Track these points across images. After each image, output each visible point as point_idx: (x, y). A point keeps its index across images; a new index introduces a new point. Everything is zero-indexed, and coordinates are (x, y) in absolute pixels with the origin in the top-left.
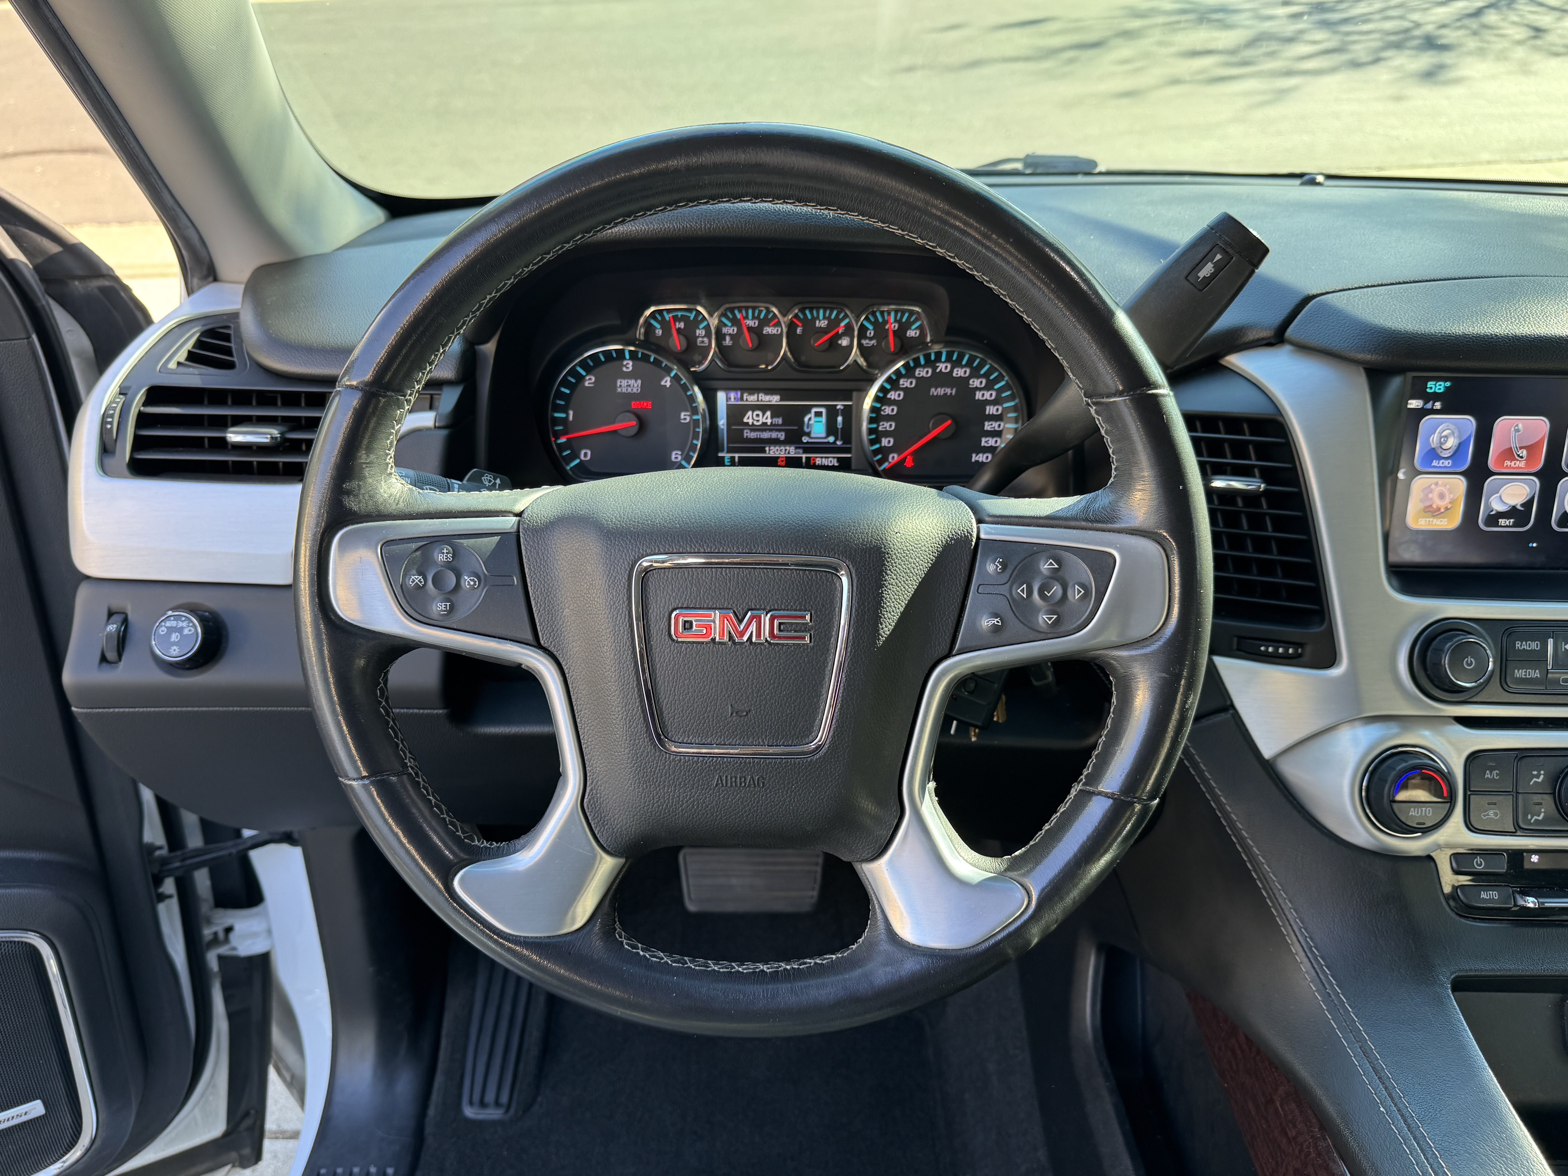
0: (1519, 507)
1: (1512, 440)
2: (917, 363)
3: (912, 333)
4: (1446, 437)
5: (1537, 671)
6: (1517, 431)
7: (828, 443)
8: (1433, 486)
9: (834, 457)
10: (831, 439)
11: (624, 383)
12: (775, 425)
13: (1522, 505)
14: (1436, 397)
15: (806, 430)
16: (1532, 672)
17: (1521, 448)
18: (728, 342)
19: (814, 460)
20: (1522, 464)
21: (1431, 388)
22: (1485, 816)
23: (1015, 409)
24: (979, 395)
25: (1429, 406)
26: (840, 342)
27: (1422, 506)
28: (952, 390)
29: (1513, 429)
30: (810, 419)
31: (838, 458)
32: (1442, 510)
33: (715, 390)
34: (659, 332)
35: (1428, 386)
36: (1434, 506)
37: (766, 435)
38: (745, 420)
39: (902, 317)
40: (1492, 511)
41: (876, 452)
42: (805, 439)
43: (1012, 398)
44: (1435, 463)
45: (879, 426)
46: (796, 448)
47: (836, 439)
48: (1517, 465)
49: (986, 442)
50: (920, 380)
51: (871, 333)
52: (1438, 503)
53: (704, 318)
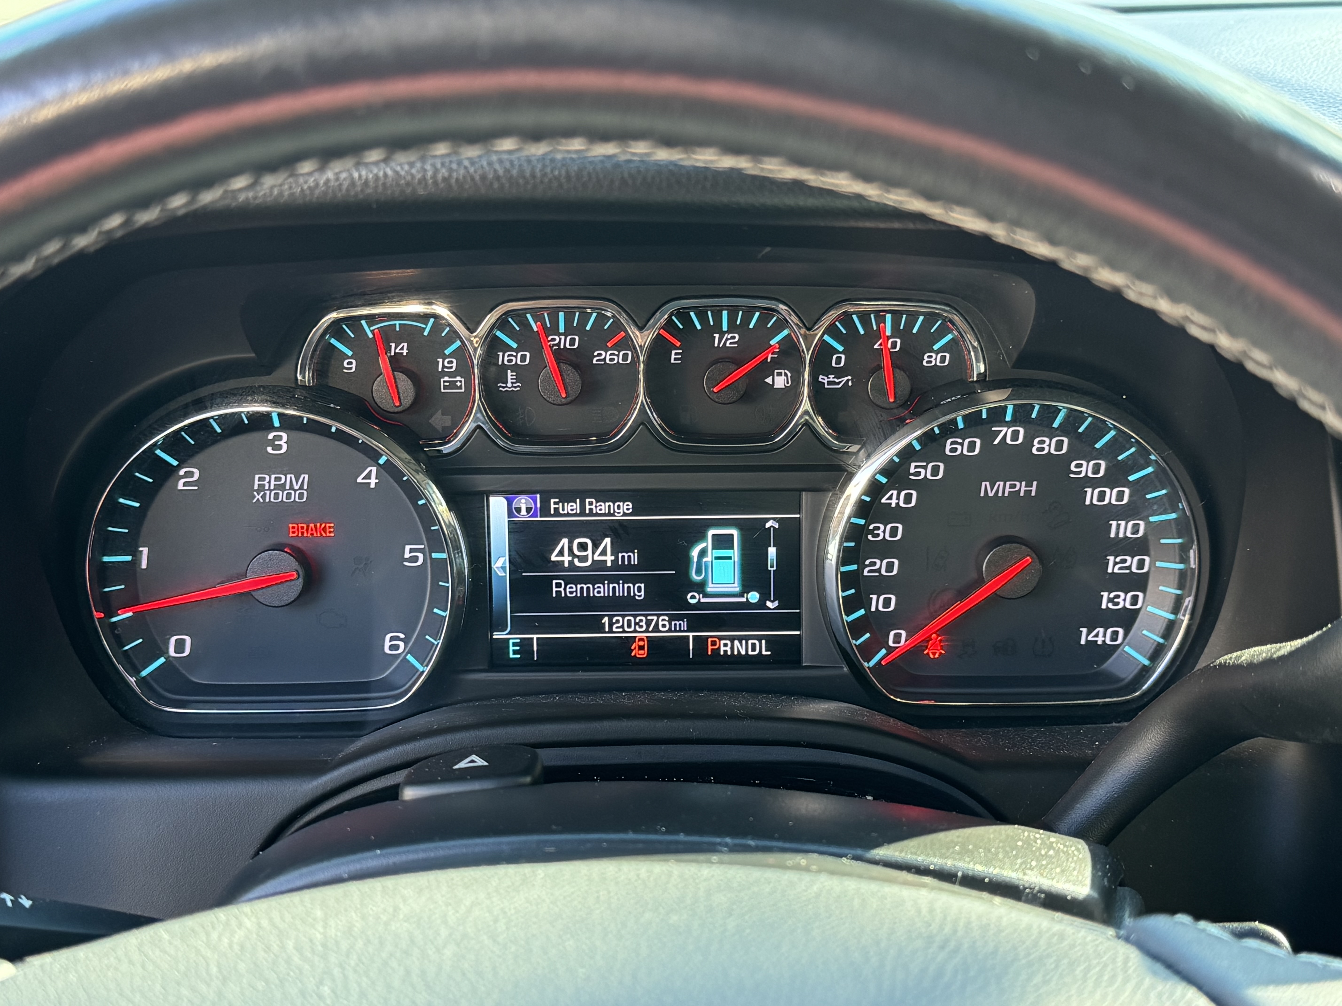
2: (949, 430)
3: (932, 359)
7: (748, 605)
9: (760, 638)
10: (754, 597)
11: (270, 481)
12: (623, 567)
15: (695, 577)
18: (511, 382)
19: (714, 643)
23: (1181, 527)
24: (1091, 496)
26: (769, 380)
28: (1029, 485)
30: (703, 553)
31: (769, 639)
33: (484, 495)
34: (350, 365)
37: (602, 590)
38: (554, 558)
39: (910, 324)
41: (857, 628)
42: (693, 598)
43: (1171, 503)
45: (862, 567)
46: (672, 618)
47: (765, 597)
49: (1110, 600)
50: (953, 463)
51: (840, 359)
53: (454, 334)
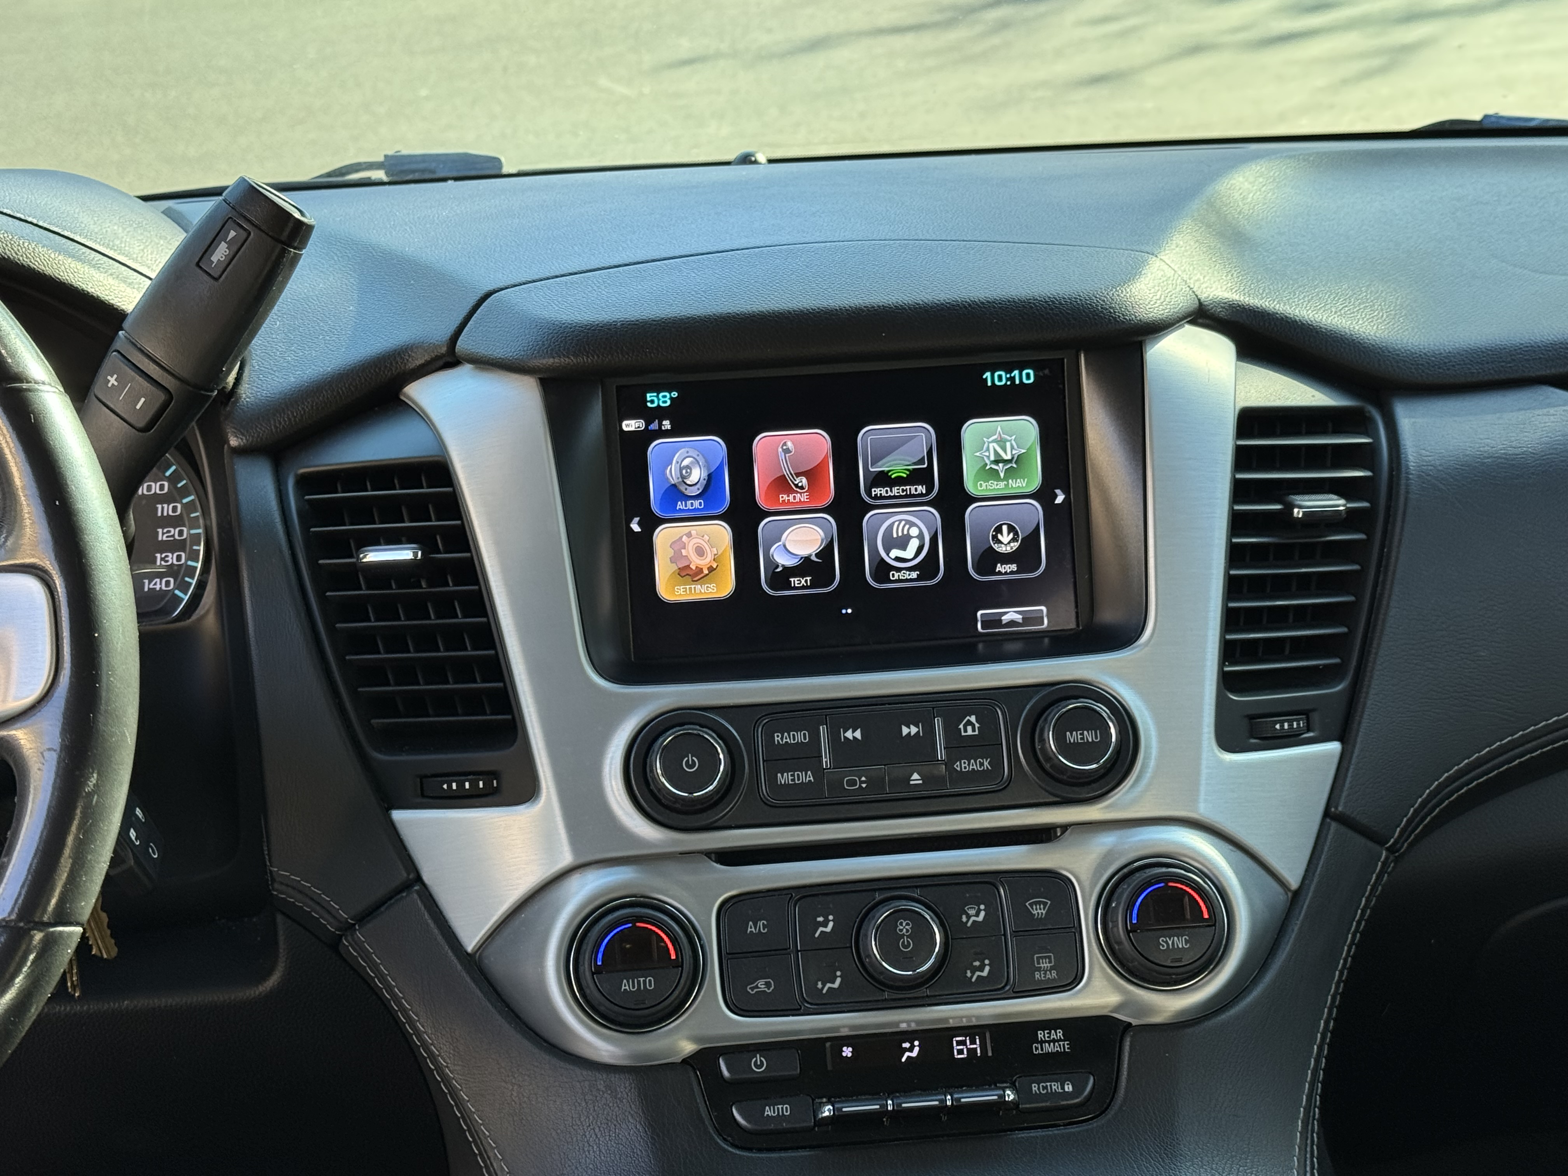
0: (814, 558)
1: (783, 464)
4: (687, 467)
5: (809, 772)
6: (787, 451)
8: (685, 539)
13: (817, 555)
14: (660, 413)
16: (802, 775)
17: (798, 475)
20: (804, 498)
21: (652, 402)
22: (752, 989)
25: (654, 426)
27: (674, 568)
29: (780, 450)
32: (706, 572)
35: (649, 399)
36: (693, 567)
40: (777, 567)
44: (680, 505)
48: (797, 500)
49: (162, 559)
52: (696, 562)
